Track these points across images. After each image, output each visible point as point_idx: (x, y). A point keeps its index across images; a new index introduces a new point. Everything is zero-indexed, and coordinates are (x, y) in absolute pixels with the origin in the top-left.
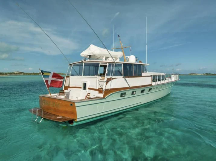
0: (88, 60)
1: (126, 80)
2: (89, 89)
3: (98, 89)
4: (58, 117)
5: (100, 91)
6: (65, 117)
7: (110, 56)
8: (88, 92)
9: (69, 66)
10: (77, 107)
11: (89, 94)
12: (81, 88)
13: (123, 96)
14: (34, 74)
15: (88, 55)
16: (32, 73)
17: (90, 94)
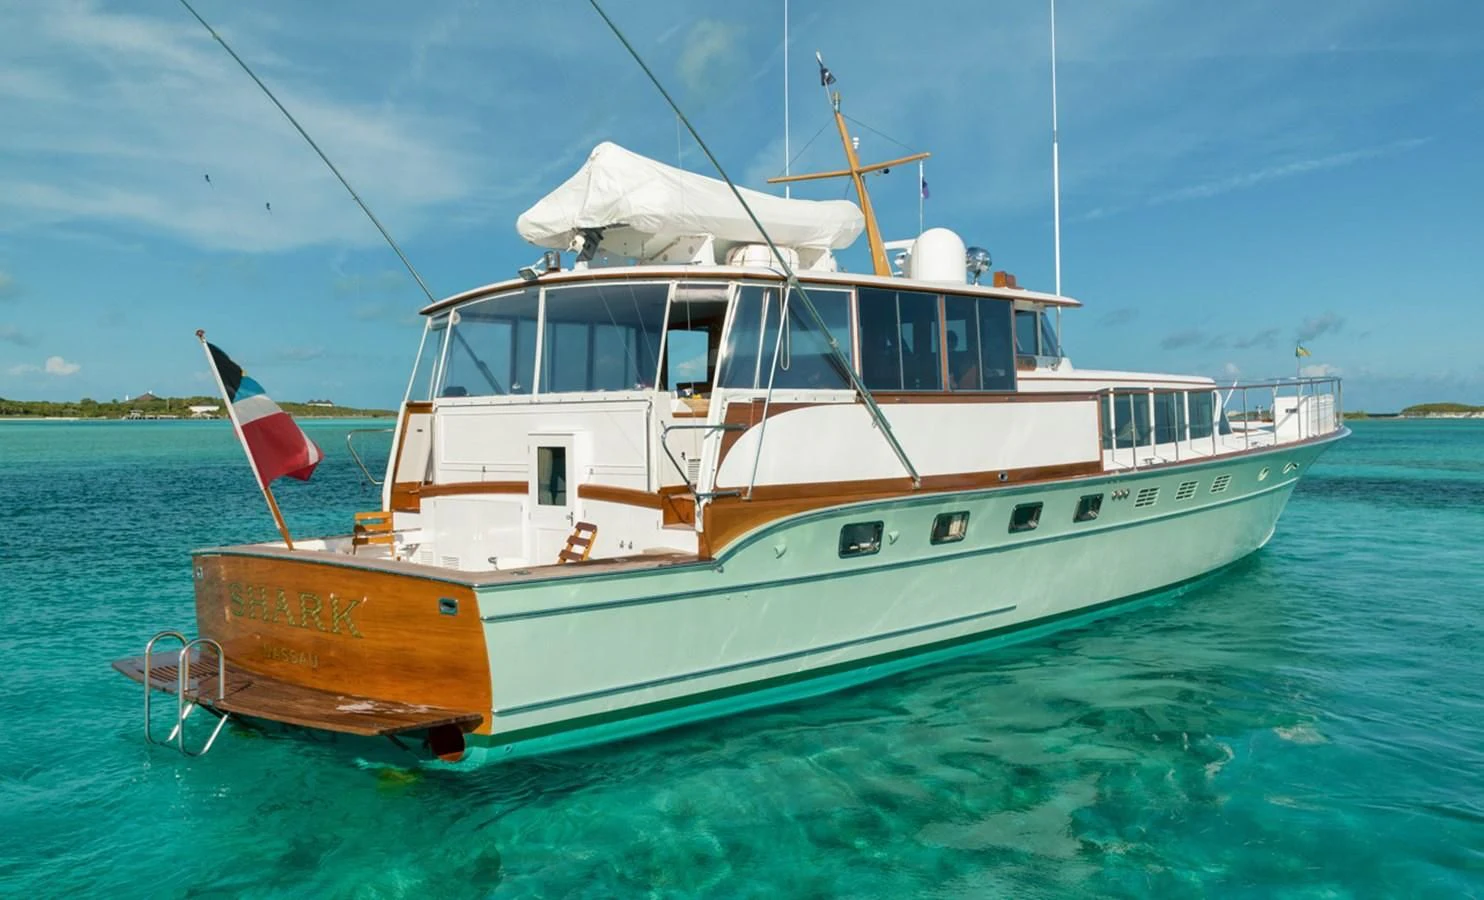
0: (581, 269)
1: (880, 420)
2: (587, 492)
3: (655, 489)
4: (343, 703)
5: (673, 504)
6: (398, 705)
7: (758, 236)
8: (578, 519)
9: (429, 321)
10: (491, 619)
11: (585, 535)
12: (521, 488)
13: (857, 553)
14: (90, 409)
15: (580, 231)
16: (77, 401)
17: (592, 528)
